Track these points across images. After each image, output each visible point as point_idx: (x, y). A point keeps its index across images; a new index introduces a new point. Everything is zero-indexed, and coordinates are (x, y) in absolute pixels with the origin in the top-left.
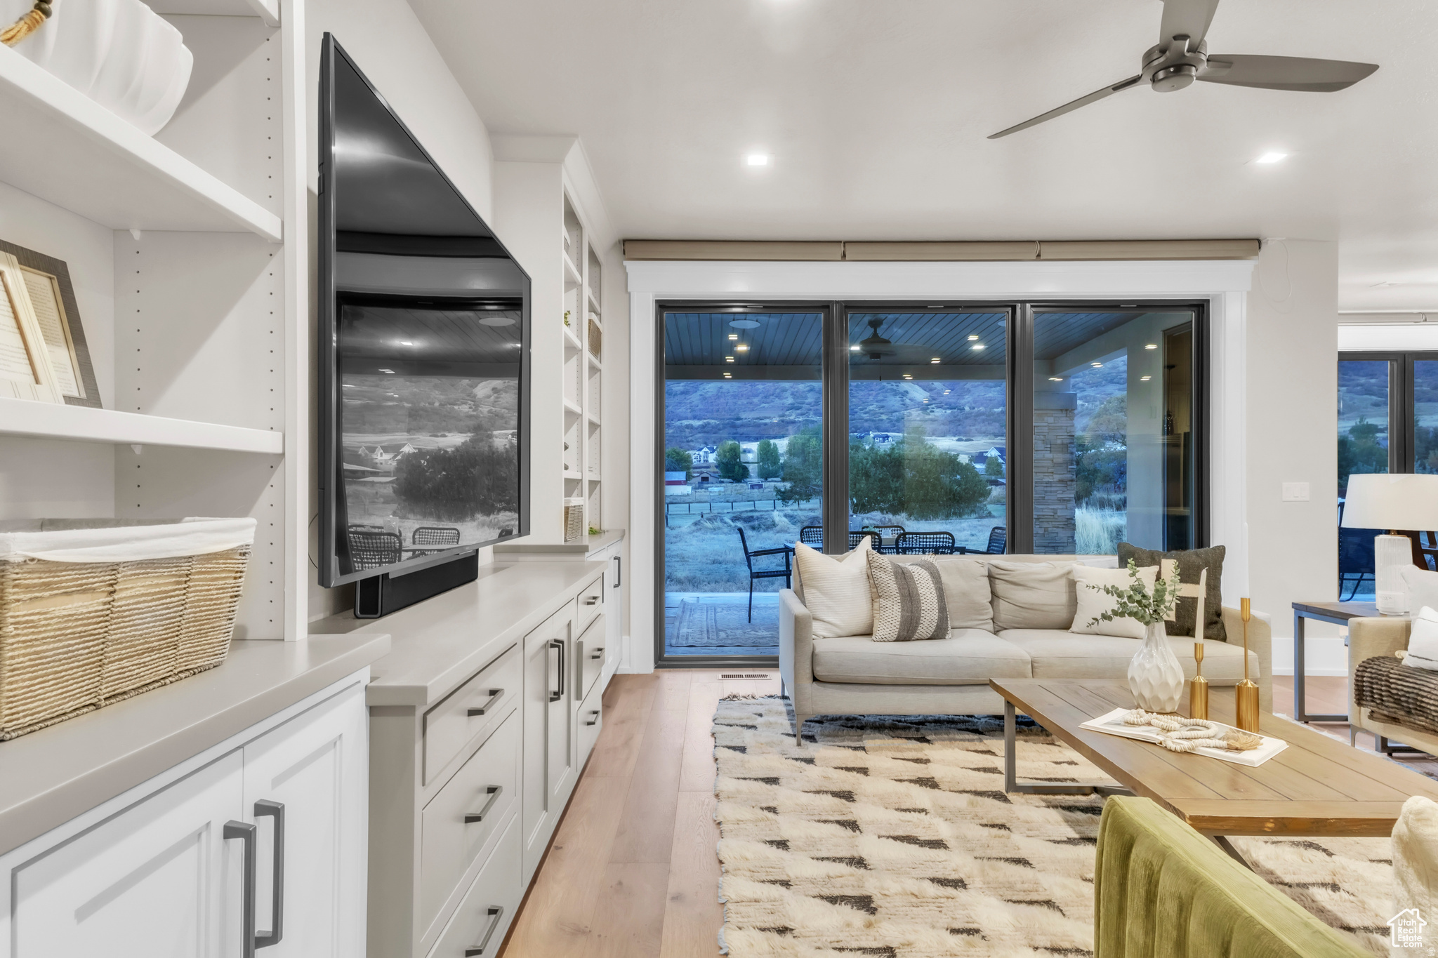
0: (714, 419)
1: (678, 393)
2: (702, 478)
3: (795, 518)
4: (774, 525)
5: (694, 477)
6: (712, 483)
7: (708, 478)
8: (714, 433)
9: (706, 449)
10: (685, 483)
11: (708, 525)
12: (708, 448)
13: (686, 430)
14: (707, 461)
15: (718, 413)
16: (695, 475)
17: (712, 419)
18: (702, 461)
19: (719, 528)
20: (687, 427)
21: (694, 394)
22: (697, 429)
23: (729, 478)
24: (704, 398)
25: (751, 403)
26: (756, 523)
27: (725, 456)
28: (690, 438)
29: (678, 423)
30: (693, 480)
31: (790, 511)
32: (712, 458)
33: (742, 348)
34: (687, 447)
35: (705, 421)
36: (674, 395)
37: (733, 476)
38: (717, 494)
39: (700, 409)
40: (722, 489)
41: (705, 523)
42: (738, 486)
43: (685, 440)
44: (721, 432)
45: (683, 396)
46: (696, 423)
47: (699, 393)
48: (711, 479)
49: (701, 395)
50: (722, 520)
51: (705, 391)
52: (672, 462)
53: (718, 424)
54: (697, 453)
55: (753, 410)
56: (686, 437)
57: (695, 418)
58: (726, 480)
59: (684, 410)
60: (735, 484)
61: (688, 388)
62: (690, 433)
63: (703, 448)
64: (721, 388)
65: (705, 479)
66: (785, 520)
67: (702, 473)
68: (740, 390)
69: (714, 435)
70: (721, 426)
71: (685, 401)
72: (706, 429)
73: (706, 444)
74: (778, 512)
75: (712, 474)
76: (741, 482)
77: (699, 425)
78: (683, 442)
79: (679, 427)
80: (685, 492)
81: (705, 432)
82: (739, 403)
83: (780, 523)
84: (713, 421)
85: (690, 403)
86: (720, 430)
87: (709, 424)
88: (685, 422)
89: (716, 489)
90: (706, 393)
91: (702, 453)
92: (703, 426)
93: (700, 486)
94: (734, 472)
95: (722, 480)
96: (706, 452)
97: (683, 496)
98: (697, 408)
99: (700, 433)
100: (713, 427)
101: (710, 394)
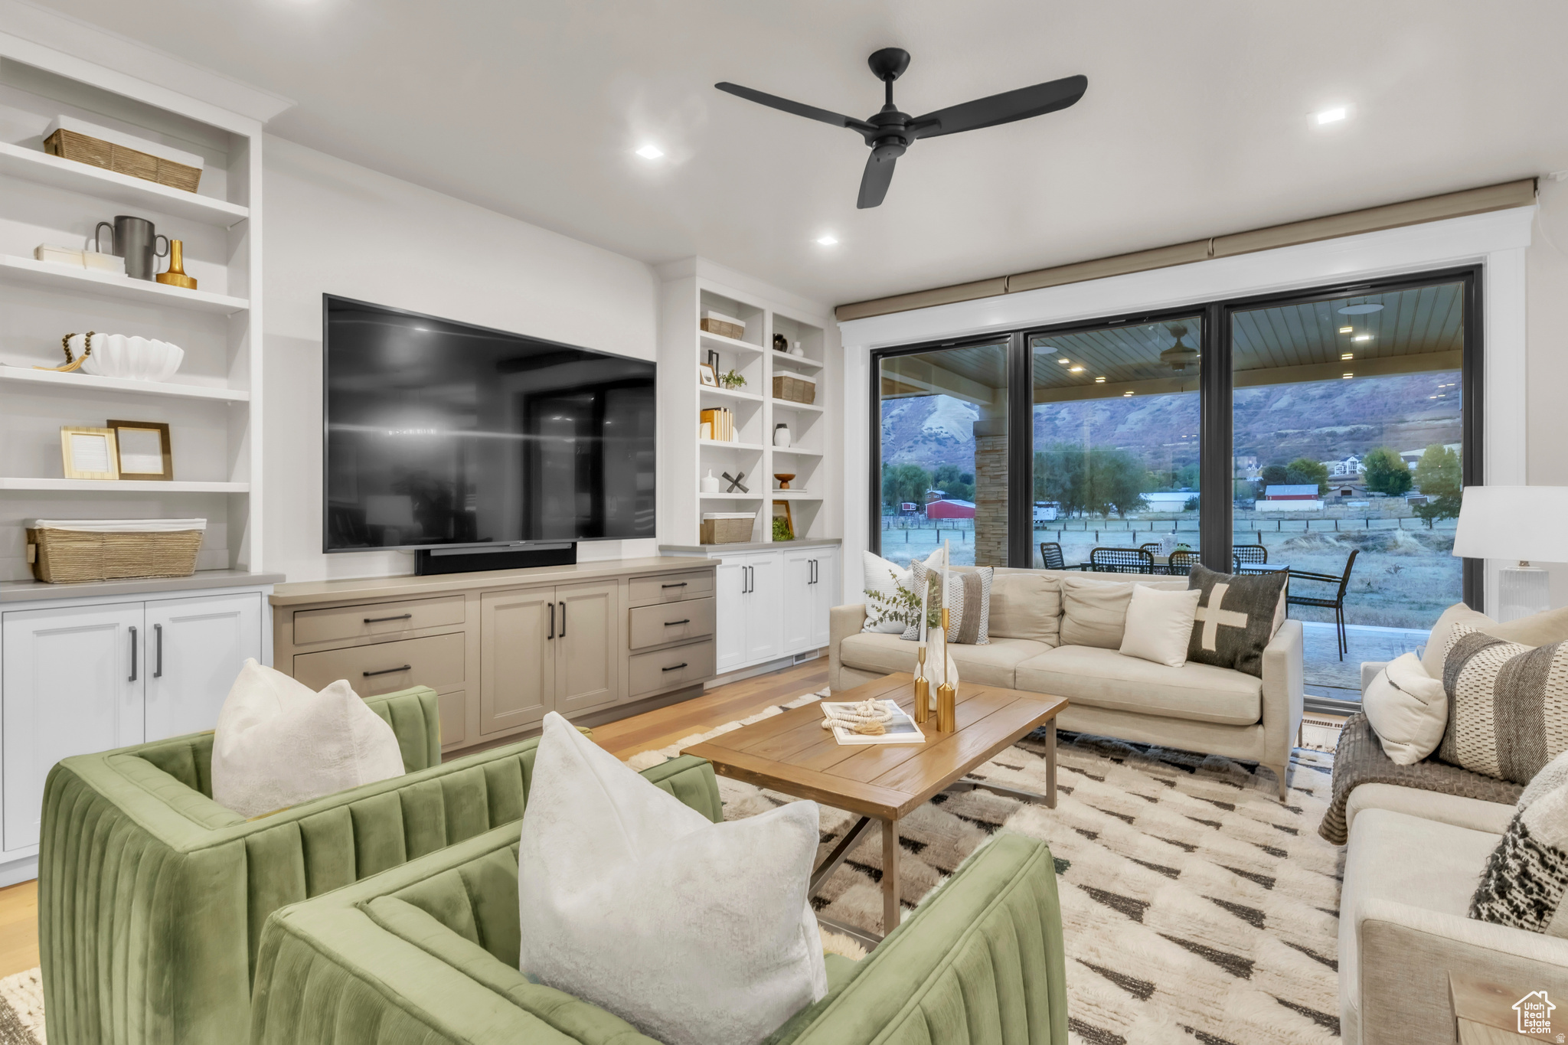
0: (1366, 424)
1: (1317, 397)
2: (1342, 491)
3: (1429, 538)
4: (1396, 544)
5: (1330, 491)
6: (1357, 498)
7: (1351, 491)
8: (1366, 440)
9: (1353, 459)
10: (1318, 497)
11: (1304, 543)
12: (1356, 457)
13: (1328, 438)
14: (1354, 472)
15: (1373, 417)
16: (1333, 488)
17: (1364, 423)
18: (1348, 473)
19: (1318, 548)
20: (1330, 434)
21: (1339, 397)
22: (1342, 436)
23: (1381, 491)
24: (1352, 401)
25: (1422, 402)
26: (1370, 543)
27: (1375, 466)
28: (1333, 448)
29: (1317, 431)
30: (1329, 495)
31: (1423, 531)
32: (1360, 467)
33: (1363, 338)
34: (1329, 457)
35: (1353, 427)
36: (1311, 401)
37: (1387, 489)
38: (1359, 509)
39: (1347, 414)
40: (1367, 504)
41: (1299, 542)
42: (1392, 502)
43: (1326, 450)
44: (1377, 438)
45: (1324, 401)
46: (1341, 430)
47: (1345, 396)
48: (1354, 493)
49: (1347, 398)
50: (1322, 540)
51: (1355, 392)
52: (1300, 474)
53: (1373, 430)
54: (1341, 463)
55: (1425, 410)
56: (1327, 446)
57: (1339, 424)
58: (1376, 493)
59: (1325, 416)
60: (1388, 499)
61: (1331, 391)
62: (1332, 441)
63: (1349, 458)
64: (1377, 387)
65: (1347, 493)
66: (1414, 540)
67: (1341, 486)
68: (1405, 388)
69: (1366, 442)
70: (1377, 432)
71: (1326, 405)
72: (1355, 436)
73: (1355, 452)
74: (1402, 532)
75: (1356, 487)
76: (1399, 496)
77: (1345, 433)
78: (1323, 452)
79: (1317, 436)
80: (1315, 508)
81: (1353, 439)
82: (1404, 402)
83: (1405, 544)
84: (1365, 426)
85: (1333, 407)
86: (1375, 436)
87: (1359, 429)
88: (1327, 430)
89: (1358, 504)
90: (1356, 394)
91: (1347, 463)
92: (1351, 433)
93: (1338, 501)
94: (1387, 484)
95: (1372, 493)
96: (1353, 463)
97: (1312, 511)
98: (1343, 413)
99: (1346, 440)
100: (1364, 433)
101: (1361, 395)
